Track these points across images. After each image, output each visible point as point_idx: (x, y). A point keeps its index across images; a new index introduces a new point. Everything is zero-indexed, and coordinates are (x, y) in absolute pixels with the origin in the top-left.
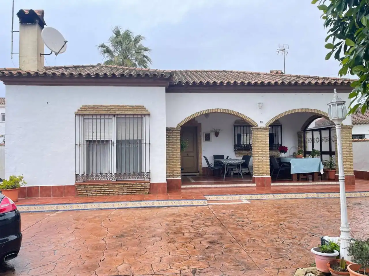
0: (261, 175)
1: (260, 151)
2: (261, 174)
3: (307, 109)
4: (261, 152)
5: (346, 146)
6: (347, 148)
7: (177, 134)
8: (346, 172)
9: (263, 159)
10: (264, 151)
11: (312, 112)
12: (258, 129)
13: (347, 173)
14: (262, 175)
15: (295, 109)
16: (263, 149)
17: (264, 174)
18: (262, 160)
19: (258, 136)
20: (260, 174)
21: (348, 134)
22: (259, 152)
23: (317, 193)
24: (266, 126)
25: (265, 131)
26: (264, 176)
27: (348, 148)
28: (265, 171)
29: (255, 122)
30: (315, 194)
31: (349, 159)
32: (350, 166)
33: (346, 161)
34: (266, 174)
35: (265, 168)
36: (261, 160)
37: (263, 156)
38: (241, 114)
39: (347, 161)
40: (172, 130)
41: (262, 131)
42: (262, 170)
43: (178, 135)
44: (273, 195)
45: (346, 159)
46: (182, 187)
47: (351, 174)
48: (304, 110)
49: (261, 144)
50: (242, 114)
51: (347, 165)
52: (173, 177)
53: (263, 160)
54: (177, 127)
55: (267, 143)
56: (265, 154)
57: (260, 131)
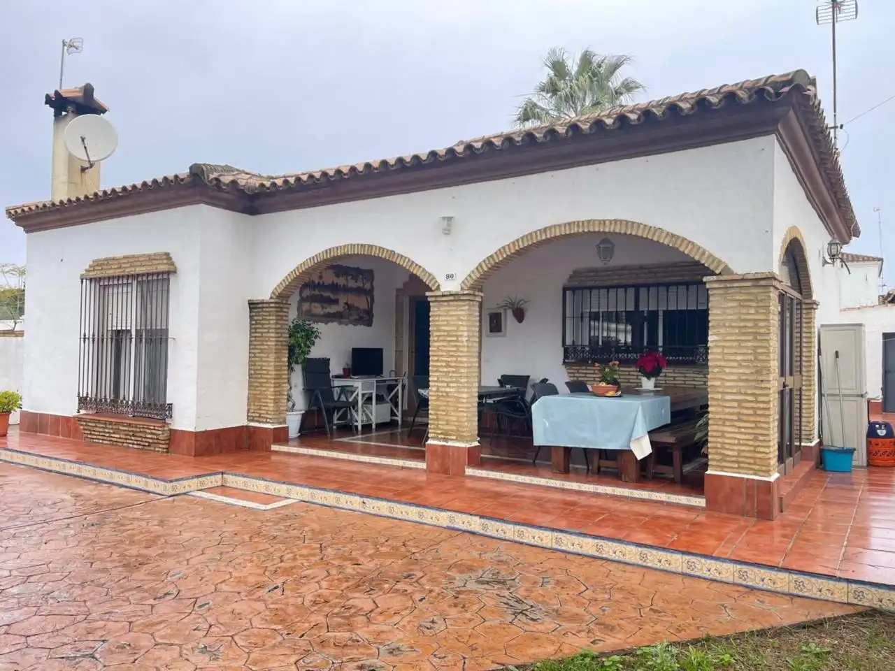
0: (442, 438)
1: (441, 366)
2: (441, 434)
3: (589, 221)
4: (445, 370)
5: (739, 358)
6: (740, 366)
7: (270, 315)
8: (736, 465)
9: (448, 390)
10: (453, 364)
11: (607, 230)
12: (439, 299)
13: (739, 468)
14: (445, 440)
15: (550, 228)
16: (449, 359)
17: (449, 437)
18: (447, 393)
19: (438, 321)
20: (440, 436)
21: (752, 311)
22: (441, 369)
23: (482, 517)
24: (462, 289)
25: (455, 303)
26: (450, 444)
27: (747, 367)
28: (454, 428)
29: (434, 278)
30: (477, 518)
31: (751, 412)
32: (756, 439)
33: (735, 418)
34: (454, 437)
35: (454, 419)
36: (444, 394)
37: (449, 380)
38: (399, 255)
39: (739, 420)
40: (260, 306)
41: (449, 306)
42: (444, 423)
43: (271, 318)
44: (362, 499)
45: (736, 410)
46: (275, 447)
47: (755, 474)
48: (578, 226)
49: (445, 344)
50: (402, 256)
51: (738, 436)
52: (260, 422)
53: (450, 392)
54: (271, 298)
55: (462, 342)
56: (454, 375)
57: (446, 304)
